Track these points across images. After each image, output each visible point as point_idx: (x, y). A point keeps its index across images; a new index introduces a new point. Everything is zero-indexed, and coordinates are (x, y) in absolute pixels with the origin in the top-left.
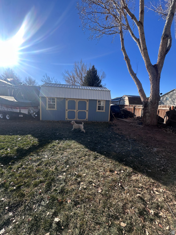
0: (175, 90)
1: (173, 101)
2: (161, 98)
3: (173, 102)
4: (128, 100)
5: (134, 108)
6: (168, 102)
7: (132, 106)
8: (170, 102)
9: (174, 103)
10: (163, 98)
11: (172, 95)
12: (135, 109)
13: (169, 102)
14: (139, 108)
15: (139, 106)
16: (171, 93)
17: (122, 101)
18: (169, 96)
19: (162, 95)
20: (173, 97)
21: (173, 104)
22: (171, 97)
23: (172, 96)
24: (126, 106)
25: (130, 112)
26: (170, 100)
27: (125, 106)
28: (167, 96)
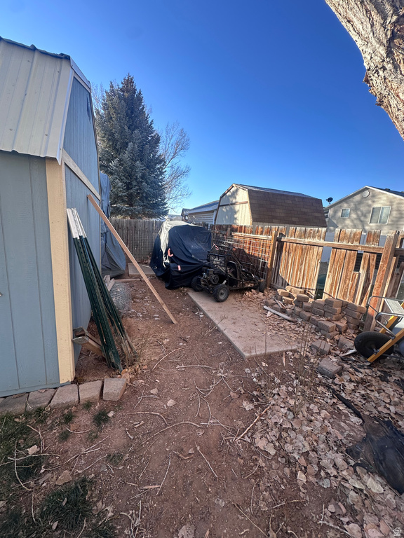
0: (367, 189)
1: (362, 218)
2: (331, 212)
3: (361, 221)
4: (248, 206)
5: (279, 240)
6: (348, 222)
7: (269, 232)
8: (352, 221)
9: (363, 226)
10: (335, 212)
11: (360, 203)
12: (280, 245)
13: (351, 224)
14: (307, 241)
15: (305, 235)
16: (358, 198)
17: (224, 209)
18: (352, 205)
19: (332, 203)
20: (361, 209)
21: (360, 227)
22: (356, 209)
23: (358, 206)
24: (241, 229)
25: (256, 259)
26: (354, 216)
27: (236, 231)
28: (345, 205)
